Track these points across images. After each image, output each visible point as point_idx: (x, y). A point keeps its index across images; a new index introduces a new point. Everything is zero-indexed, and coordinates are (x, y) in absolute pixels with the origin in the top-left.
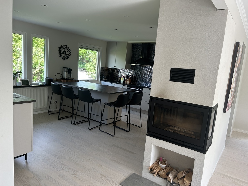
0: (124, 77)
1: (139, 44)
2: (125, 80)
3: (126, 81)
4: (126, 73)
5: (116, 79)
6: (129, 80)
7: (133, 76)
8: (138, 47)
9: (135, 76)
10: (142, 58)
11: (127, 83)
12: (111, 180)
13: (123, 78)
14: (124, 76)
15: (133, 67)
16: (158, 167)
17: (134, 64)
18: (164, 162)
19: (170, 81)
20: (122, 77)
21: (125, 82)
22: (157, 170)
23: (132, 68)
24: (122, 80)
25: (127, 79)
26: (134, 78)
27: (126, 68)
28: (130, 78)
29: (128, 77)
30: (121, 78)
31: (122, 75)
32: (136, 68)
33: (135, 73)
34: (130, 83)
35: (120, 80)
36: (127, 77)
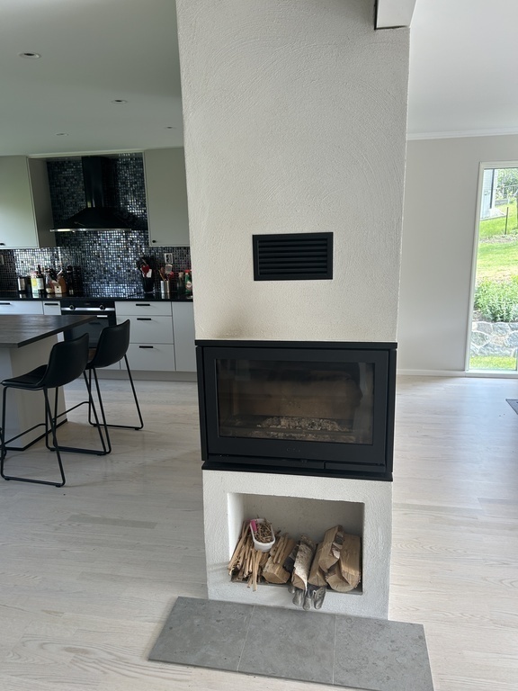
0: (40, 276)
1: (69, 162)
2: (45, 286)
3: (51, 286)
4: (44, 260)
5: (11, 284)
6: (60, 284)
7: (70, 268)
8: (69, 172)
9: (77, 268)
10: (89, 205)
11: (54, 293)
12: (113, 657)
13: (38, 280)
14: (40, 272)
15: (66, 238)
16: (253, 555)
17: (68, 230)
18: (264, 531)
19: (255, 280)
20: (33, 276)
21: (47, 290)
22: (252, 567)
23: (61, 241)
24: (36, 286)
25: (54, 281)
26: (77, 273)
27: (42, 245)
28: (61, 275)
29: (53, 274)
30: (28, 280)
31: (32, 269)
32: (76, 240)
33: (76, 258)
34: (66, 293)
35: (26, 287)
36: (50, 275)
